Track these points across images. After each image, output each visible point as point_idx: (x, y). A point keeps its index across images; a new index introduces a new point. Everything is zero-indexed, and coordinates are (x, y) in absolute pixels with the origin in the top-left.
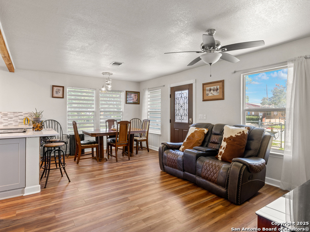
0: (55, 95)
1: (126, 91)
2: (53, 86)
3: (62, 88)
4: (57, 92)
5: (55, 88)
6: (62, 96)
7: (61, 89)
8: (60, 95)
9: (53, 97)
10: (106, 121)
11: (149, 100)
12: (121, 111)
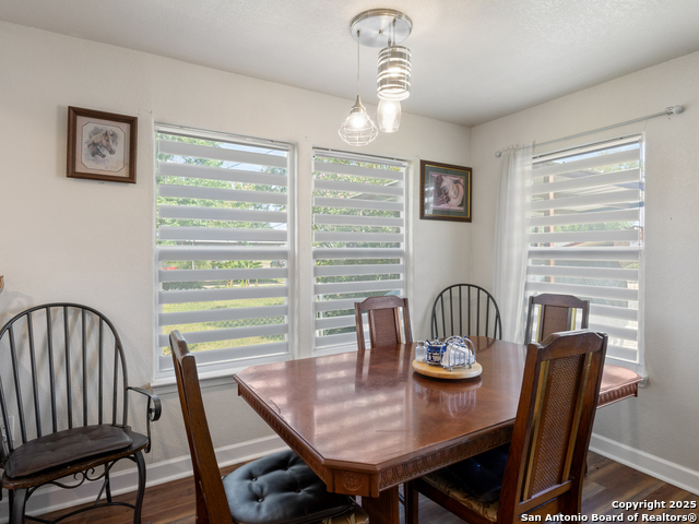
0: (86, 163)
1: (423, 163)
2: (75, 113)
3: (126, 127)
4: (95, 150)
5: (86, 127)
6: (124, 173)
7: (122, 130)
8: (115, 163)
9: (72, 173)
10: (360, 308)
11: (529, 199)
12: (401, 253)
